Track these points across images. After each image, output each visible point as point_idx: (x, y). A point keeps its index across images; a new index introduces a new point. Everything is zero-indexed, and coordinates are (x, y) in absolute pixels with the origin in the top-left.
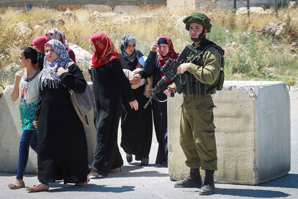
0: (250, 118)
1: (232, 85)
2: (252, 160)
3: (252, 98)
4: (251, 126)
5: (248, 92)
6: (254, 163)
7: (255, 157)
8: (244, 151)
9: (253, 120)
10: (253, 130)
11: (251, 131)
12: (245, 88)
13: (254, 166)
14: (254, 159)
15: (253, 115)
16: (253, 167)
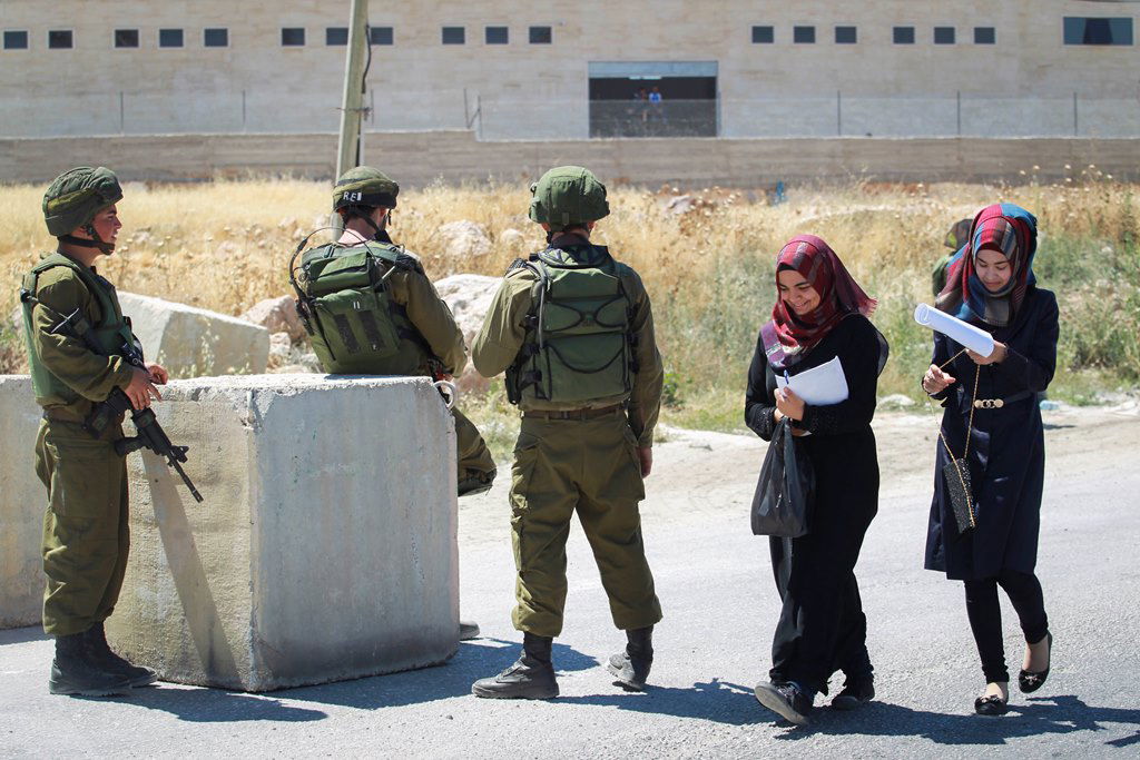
0: (241, 487)
1: (199, 385)
2: (247, 615)
3: (245, 424)
4: (245, 512)
5: (235, 408)
6: (253, 624)
7: (253, 606)
8: (228, 588)
9: (247, 493)
10: (247, 524)
11: (242, 527)
12: (228, 394)
13: (253, 633)
14: (252, 613)
15: (247, 478)
16: (248, 638)
